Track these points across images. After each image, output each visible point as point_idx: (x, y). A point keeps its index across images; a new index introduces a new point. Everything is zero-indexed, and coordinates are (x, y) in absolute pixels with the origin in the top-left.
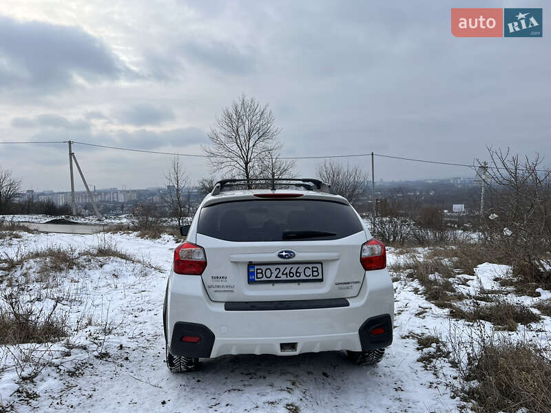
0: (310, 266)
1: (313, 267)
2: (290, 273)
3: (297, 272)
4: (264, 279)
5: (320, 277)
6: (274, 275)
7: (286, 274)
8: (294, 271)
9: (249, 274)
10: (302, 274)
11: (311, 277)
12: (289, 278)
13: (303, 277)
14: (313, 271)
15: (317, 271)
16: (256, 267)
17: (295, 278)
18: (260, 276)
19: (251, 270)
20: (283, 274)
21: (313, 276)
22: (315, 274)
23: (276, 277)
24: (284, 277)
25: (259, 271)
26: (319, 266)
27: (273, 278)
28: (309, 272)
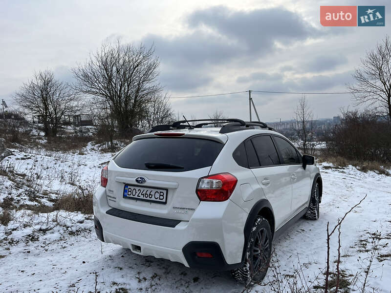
0: (159, 191)
1: (160, 192)
2: (146, 194)
3: (150, 194)
4: (131, 196)
5: (164, 200)
6: (137, 194)
7: (144, 195)
8: (148, 193)
9: (125, 191)
10: (153, 196)
11: (158, 200)
12: (145, 198)
13: (153, 199)
14: (160, 195)
15: (163, 196)
16: (129, 187)
17: (148, 198)
18: (130, 193)
19: (126, 189)
20: (142, 194)
21: (160, 199)
22: (162, 197)
23: (138, 196)
24: (142, 197)
25: (130, 190)
26: (165, 192)
27: (136, 196)
28: (157, 195)
